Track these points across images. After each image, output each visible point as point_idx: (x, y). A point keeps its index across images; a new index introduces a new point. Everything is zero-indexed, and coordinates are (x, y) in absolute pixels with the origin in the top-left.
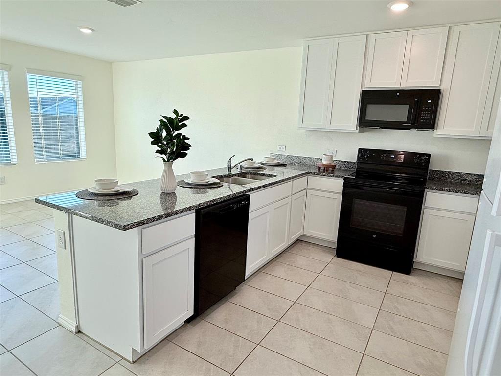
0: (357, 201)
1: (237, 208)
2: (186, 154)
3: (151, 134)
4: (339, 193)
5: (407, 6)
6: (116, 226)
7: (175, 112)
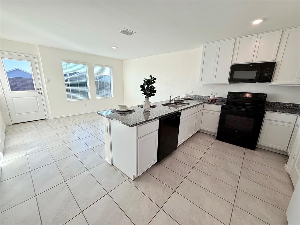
0: (227, 116)
1: (176, 117)
2: (155, 94)
3: (141, 86)
4: (219, 112)
5: (262, 21)
6: (128, 125)
7: (151, 76)
